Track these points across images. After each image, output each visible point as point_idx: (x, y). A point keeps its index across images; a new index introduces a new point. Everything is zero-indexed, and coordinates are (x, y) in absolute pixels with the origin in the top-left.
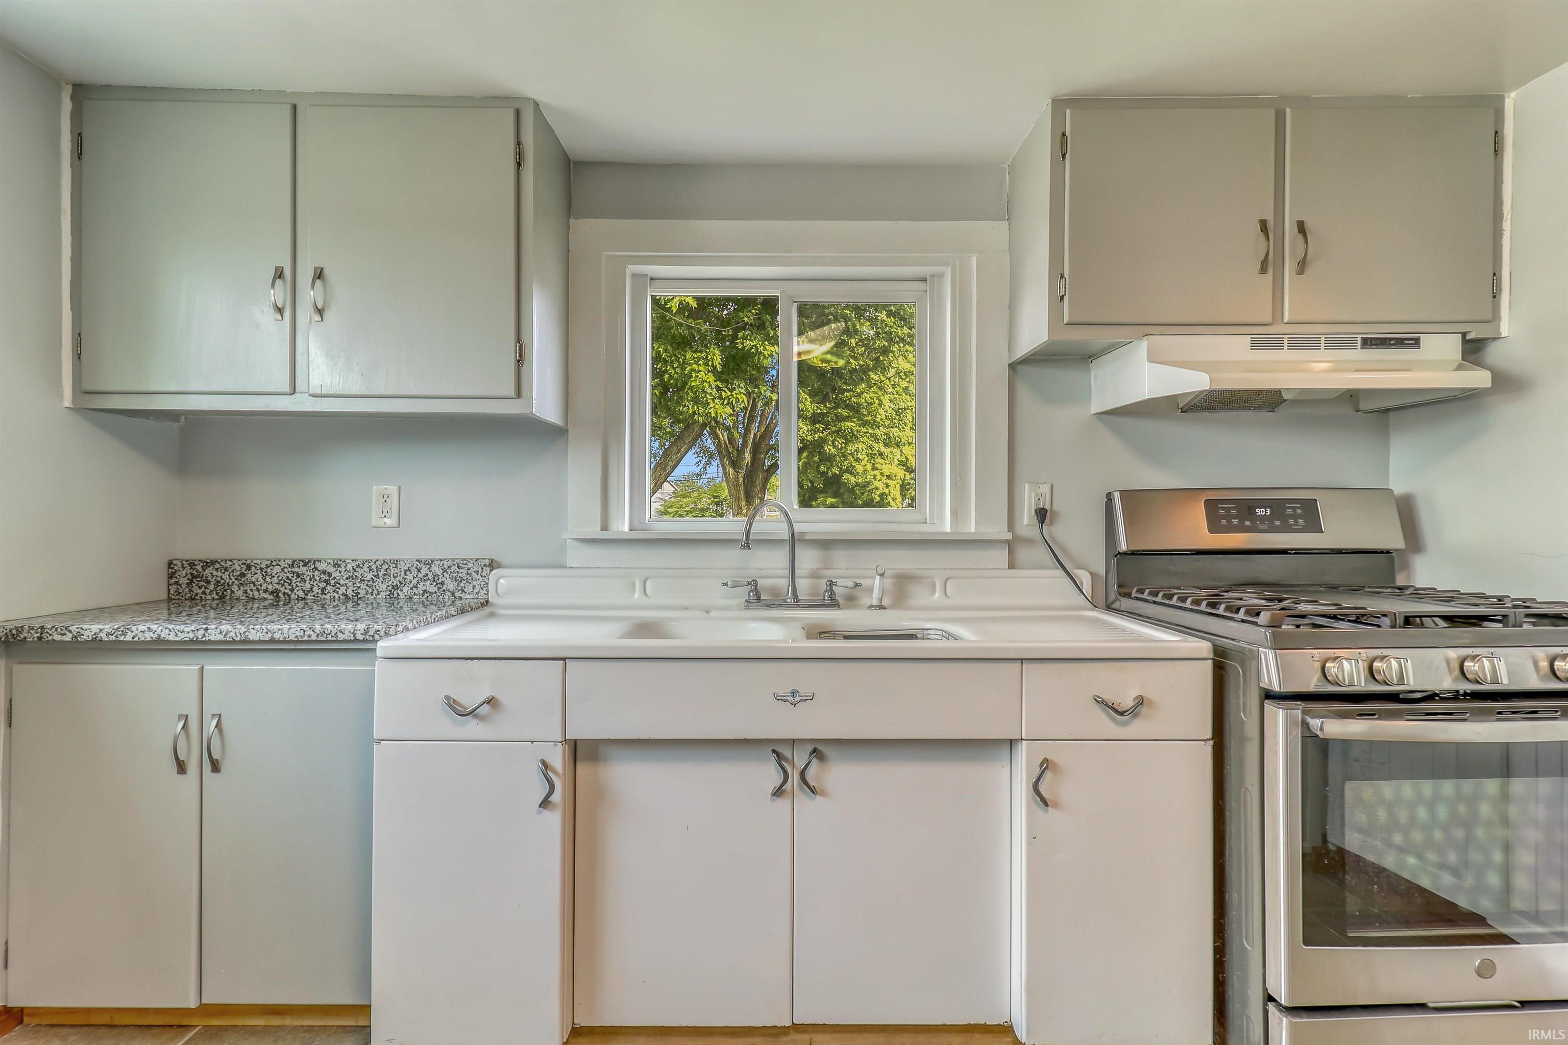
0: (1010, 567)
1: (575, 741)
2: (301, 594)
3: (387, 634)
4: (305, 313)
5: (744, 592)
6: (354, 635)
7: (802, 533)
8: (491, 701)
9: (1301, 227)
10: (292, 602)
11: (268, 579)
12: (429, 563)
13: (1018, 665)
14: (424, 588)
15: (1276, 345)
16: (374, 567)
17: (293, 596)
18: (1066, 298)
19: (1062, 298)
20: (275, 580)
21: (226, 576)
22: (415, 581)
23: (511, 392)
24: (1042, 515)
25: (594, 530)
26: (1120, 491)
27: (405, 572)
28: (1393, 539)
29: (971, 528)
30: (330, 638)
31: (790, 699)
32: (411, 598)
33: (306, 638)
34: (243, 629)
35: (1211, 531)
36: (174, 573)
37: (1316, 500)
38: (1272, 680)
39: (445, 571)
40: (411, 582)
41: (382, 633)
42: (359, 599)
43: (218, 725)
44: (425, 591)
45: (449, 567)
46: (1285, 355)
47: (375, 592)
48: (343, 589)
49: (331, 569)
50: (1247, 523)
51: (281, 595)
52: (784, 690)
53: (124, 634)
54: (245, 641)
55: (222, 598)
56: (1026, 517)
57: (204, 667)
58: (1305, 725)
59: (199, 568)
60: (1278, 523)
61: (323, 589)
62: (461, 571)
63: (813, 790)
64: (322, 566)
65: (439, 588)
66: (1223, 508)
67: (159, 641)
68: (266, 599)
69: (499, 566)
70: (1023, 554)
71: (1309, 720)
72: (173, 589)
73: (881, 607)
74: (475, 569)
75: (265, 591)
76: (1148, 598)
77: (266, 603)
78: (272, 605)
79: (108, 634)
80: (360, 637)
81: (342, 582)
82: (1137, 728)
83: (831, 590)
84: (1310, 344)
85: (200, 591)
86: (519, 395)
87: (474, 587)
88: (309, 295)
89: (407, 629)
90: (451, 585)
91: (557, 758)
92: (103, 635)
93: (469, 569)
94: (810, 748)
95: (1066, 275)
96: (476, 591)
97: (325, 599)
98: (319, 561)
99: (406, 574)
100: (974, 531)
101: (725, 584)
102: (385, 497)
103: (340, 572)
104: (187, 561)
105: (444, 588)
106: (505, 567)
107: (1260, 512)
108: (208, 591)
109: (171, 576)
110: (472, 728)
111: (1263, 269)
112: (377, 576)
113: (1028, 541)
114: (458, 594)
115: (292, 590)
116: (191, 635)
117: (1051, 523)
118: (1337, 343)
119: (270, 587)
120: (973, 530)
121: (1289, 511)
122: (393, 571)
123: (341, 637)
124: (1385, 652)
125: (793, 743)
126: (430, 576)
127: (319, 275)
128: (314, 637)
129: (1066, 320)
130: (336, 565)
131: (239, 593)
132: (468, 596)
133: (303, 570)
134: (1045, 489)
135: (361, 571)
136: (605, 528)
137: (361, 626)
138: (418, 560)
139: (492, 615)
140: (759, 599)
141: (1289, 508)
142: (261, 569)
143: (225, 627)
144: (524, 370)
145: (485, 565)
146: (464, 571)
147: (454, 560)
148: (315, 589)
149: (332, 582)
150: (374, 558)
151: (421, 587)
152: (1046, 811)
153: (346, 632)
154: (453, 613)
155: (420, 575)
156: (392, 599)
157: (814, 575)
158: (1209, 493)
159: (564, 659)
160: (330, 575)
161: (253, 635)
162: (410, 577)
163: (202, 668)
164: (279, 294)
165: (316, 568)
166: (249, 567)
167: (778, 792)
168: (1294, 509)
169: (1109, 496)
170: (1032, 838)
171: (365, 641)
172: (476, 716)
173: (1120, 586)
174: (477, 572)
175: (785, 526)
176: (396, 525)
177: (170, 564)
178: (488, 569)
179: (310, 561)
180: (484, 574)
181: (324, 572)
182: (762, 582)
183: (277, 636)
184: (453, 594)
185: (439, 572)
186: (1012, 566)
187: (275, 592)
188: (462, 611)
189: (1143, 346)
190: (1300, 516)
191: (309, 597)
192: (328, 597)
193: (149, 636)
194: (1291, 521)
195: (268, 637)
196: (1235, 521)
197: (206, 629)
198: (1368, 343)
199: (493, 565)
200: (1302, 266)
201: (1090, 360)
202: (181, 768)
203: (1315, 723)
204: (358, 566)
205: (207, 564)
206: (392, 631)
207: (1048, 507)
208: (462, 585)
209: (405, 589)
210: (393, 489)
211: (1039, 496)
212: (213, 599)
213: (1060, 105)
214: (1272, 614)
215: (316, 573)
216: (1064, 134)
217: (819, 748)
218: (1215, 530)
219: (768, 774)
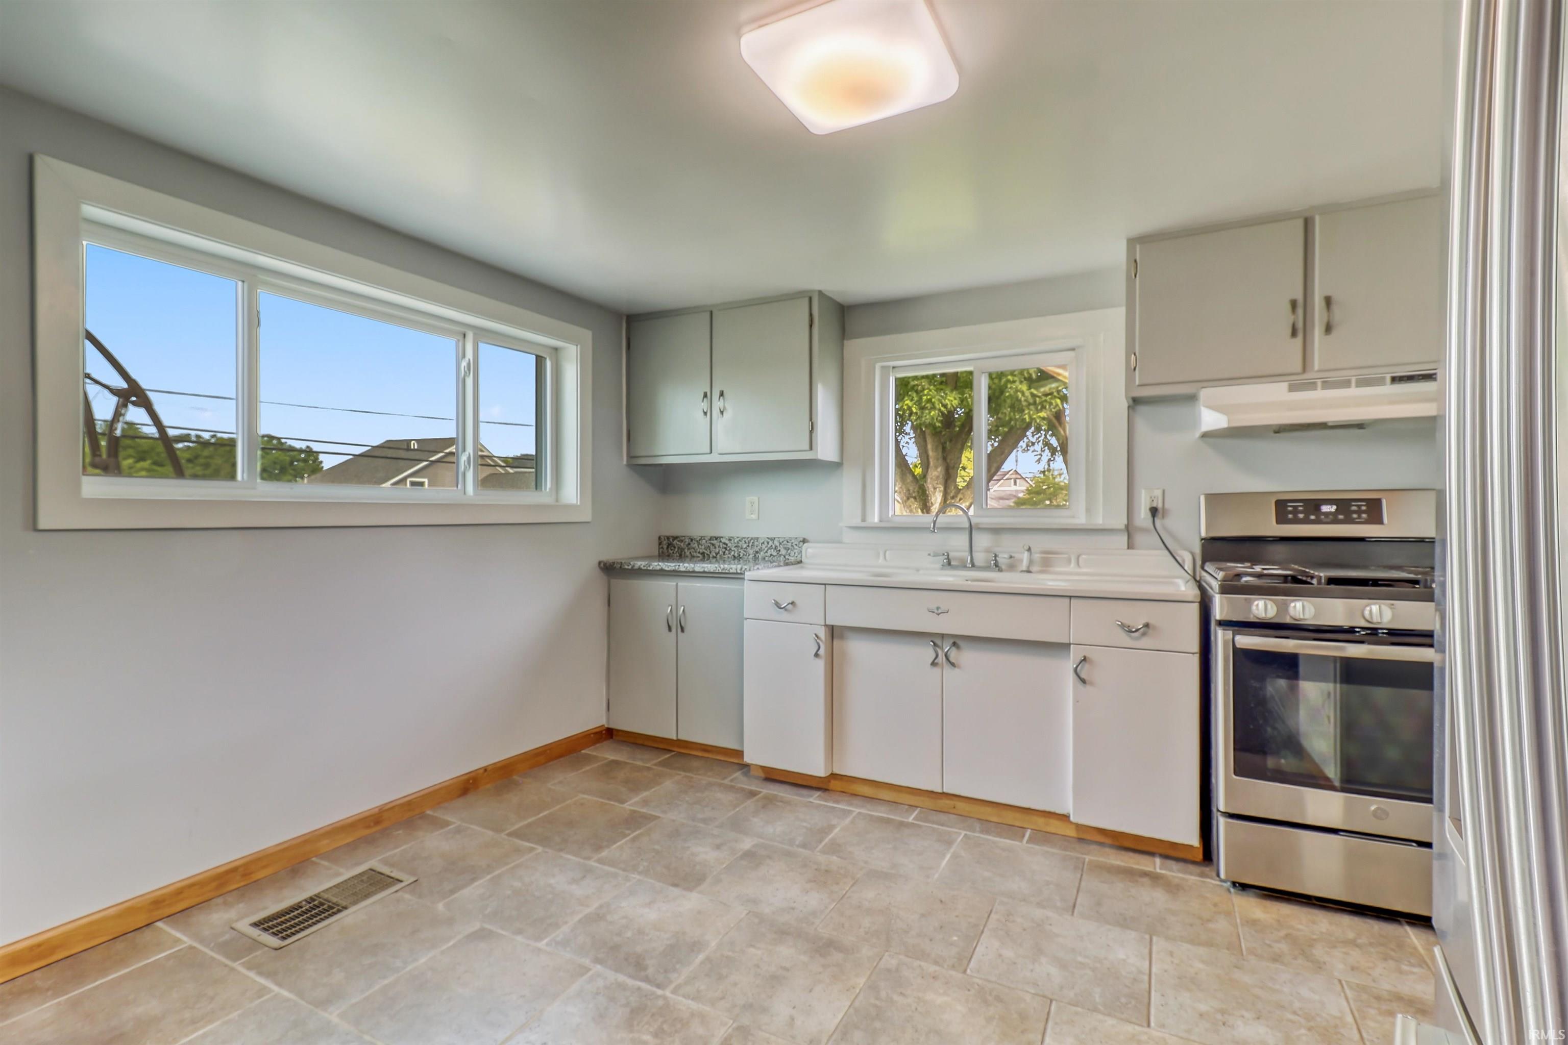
0: (1128, 548)
1: (833, 626)
2: (715, 555)
3: (750, 570)
4: (716, 412)
5: (942, 560)
6: (736, 570)
7: (977, 524)
8: (792, 603)
9: (1328, 301)
10: (711, 559)
11: (700, 546)
12: (773, 539)
13: (1067, 600)
14: (770, 553)
15: (1312, 386)
16: (747, 541)
17: (711, 556)
18: (1137, 369)
19: (1135, 369)
20: (703, 547)
21: (682, 544)
22: (766, 549)
23: (807, 447)
24: (1154, 511)
25: (857, 522)
26: (1205, 495)
27: (762, 544)
29: (1099, 521)
30: (727, 571)
31: (936, 611)
32: (764, 558)
33: (717, 571)
34: (693, 566)
35: (1278, 522)
36: (661, 543)
37: (1381, 499)
38: (1217, 613)
39: (780, 544)
40: (764, 549)
41: (748, 570)
42: (741, 558)
43: (684, 610)
44: (771, 555)
45: (783, 542)
46: (1319, 394)
47: (747, 555)
48: (733, 553)
49: (727, 542)
50: (1313, 517)
51: (706, 555)
52: (933, 607)
53: (649, 566)
54: (694, 572)
55: (680, 556)
56: (1143, 515)
57: (678, 584)
58: (1234, 640)
59: (671, 540)
60: (1341, 517)
61: (724, 552)
62: (788, 544)
63: (953, 665)
64: (723, 540)
65: (778, 553)
66: (1290, 506)
67: (662, 570)
68: (699, 557)
69: (808, 542)
70: (1139, 539)
72: (661, 550)
73: (1029, 572)
74: (796, 543)
75: (699, 553)
77: (699, 559)
78: (701, 560)
79: (644, 566)
80: (739, 571)
81: (733, 549)
82: (1145, 642)
83: (996, 560)
85: (671, 552)
86: (811, 448)
87: (795, 553)
88: (718, 404)
89: (758, 569)
90: (783, 552)
91: (822, 633)
92: (642, 567)
93: (792, 543)
94: (951, 641)
95: (1138, 353)
96: (796, 555)
97: (725, 558)
98: (722, 537)
99: (762, 545)
101: (930, 554)
102: (752, 503)
103: (732, 543)
104: (666, 536)
105: (780, 553)
106: (812, 542)
107: (1325, 508)
108: (675, 552)
109: (660, 544)
110: (785, 616)
111: (1294, 333)
112: (748, 546)
113: (1144, 530)
114: (787, 557)
115: (710, 552)
116: (674, 568)
117: (1163, 517)
118: (1366, 382)
119: (701, 551)
120: (1101, 522)
121: (1354, 508)
122: (756, 543)
123: (731, 571)
125: (943, 636)
126: (774, 546)
127: (722, 394)
128: (720, 571)
129: (1137, 383)
130: (730, 540)
131: (688, 553)
132: (792, 558)
133: (715, 542)
134: (1158, 493)
135: (741, 543)
136: (864, 520)
137: (739, 567)
138: (768, 538)
139: (802, 568)
140: (949, 563)
141: (1355, 505)
142: (697, 541)
143: (686, 565)
144: (814, 435)
145: (801, 541)
146: (790, 544)
147: (784, 538)
148: (721, 552)
149: (728, 549)
150: (747, 536)
151: (769, 553)
152: (1083, 686)
153: (733, 569)
154: (782, 565)
155: (769, 546)
156: (756, 558)
157: (988, 551)
158: (1280, 494)
159: (825, 584)
160: (727, 545)
161: (697, 569)
162: (764, 546)
163: (677, 585)
164: (705, 405)
165: (721, 541)
166: (692, 540)
167: (934, 664)
168: (1359, 506)
170: (1076, 701)
171: (741, 574)
172: (786, 610)
174: (796, 545)
175: (966, 519)
176: (757, 518)
177: (660, 538)
178: (802, 543)
179: (718, 537)
180: (800, 546)
181: (725, 543)
182: (952, 555)
183: (706, 570)
184: (785, 557)
185: (778, 544)
186: (1130, 546)
187: (703, 554)
188: (787, 564)
190: (1364, 512)
191: (718, 556)
192: (726, 556)
193: (658, 568)
194: (1355, 516)
195: (702, 570)
196: (1301, 516)
197: (679, 566)
198: (1394, 380)
199: (804, 541)
200: (1328, 329)
202: (670, 629)
204: (740, 540)
205: (675, 538)
206: (752, 569)
207: (1160, 506)
208: (789, 551)
209: (762, 553)
210: (755, 499)
211: (1153, 498)
212: (677, 556)
213: (1132, 242)
215: (721, 544)
216: (1135, 261)
217: (957, 641)
218: (1279, 521)
219: (928, 653)
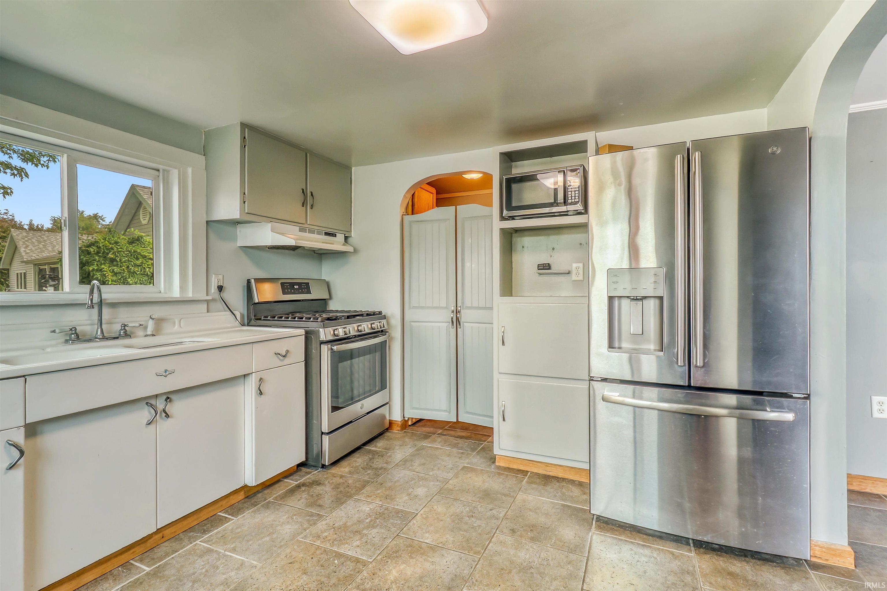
0: (207, 312)
5: (67, 335)
9: (312, 195)
13: (252, 345)
15: (305, 231)
18: (246, 203)
24: (220, 288)
26: (254, 279)
28: (326, 296)
29: (190, 295)
31: (162, 374)
37: (309, 283)
38: (323, 337)
46: (307, 234)
50: (293, 291)
52: (161, 371)
56: (213, 289)
58: (332, 349)
60: (300, 291)
63: (168, 416)
66: (286, 286)
70: (213, 306)
71: (332, 347)
73: (153, 335)
76: (271, 319)
82: (287, 361)
83: (125, 329)
84: (312, 232)
91: (20, 437)
94: (165, 397)
95: (246, 193)
100: (179, 296)
101: (54, 331)
107: (295, 287)
111: (303, 206)
113: (215, 300)
117: (223, 292)
118: (319, 233)
121: (303, 287)
124: (336, 327)
125: (158, 396)
129: (245, 213)
134: (221, 277)
140: (77, 338)
141: (303, 285)
152: (261, 397)
158: (282, 280)
159: (24, 376)
167: (151, 422)
169: (249, 281)
170: (256, 408)
173: (255, 316)
182: (79, 329)
189: (269, 225)
190: (305, 288)
194: (302, 290)
196: (289, 290)
198: (326, 234)
200: (312, 207)
201: (237, 224)
203: (335, 348)
207: (222, 285)
211: (218, 280)
213: (244, 126)
214: (322, 318)
216: (245, 138)
217: (168, 398)
218: (284, 293)
219: (146, 414)
